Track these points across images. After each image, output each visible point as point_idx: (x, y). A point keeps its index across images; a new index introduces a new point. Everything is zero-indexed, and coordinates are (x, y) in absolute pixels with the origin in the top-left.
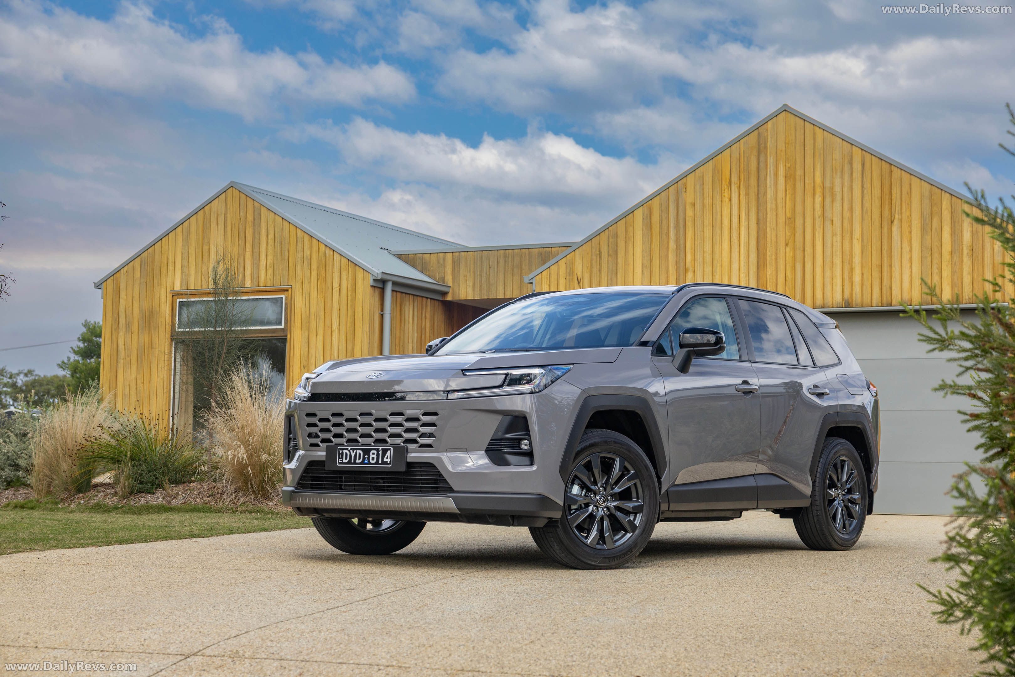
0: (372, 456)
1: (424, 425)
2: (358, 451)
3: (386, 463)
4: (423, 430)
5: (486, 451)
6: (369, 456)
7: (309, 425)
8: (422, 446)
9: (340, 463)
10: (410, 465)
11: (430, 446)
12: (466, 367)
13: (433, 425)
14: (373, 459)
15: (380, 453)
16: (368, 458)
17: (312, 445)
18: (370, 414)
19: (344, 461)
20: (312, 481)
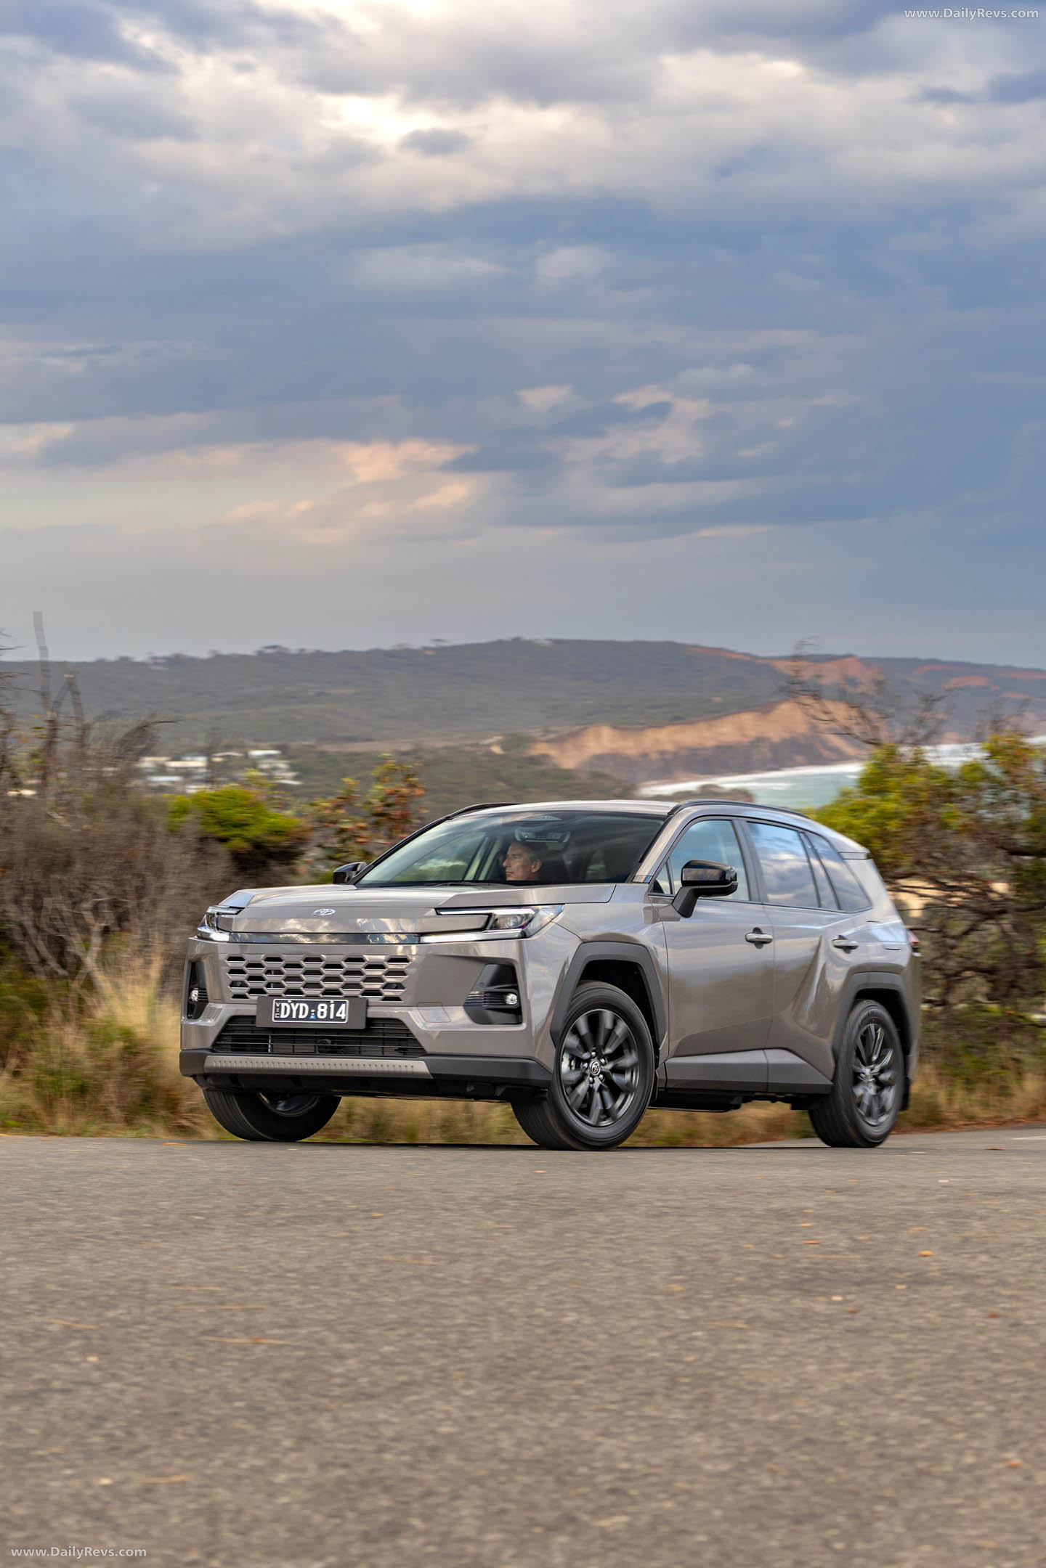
0: (320, 1010)
1: (390, 973)
2: (302, 1005)
3: (339, 1019)
4: (389, 979)
5: (464, 1006)
6: (317, 1010)
7: (233, 971)
8: (387, 999)
9: (275, 1019)
10: (370, 1021)
11: (397, 999)
12: (440, 905)
13: (402, 973)
14: (322, 1013)
15: (332, 1006)
16: (316, 1013)
17: (236, 996)
18: (319, 960)
19: (282, 1016)
20: (233, 1041)
